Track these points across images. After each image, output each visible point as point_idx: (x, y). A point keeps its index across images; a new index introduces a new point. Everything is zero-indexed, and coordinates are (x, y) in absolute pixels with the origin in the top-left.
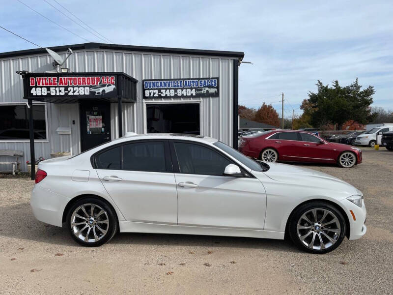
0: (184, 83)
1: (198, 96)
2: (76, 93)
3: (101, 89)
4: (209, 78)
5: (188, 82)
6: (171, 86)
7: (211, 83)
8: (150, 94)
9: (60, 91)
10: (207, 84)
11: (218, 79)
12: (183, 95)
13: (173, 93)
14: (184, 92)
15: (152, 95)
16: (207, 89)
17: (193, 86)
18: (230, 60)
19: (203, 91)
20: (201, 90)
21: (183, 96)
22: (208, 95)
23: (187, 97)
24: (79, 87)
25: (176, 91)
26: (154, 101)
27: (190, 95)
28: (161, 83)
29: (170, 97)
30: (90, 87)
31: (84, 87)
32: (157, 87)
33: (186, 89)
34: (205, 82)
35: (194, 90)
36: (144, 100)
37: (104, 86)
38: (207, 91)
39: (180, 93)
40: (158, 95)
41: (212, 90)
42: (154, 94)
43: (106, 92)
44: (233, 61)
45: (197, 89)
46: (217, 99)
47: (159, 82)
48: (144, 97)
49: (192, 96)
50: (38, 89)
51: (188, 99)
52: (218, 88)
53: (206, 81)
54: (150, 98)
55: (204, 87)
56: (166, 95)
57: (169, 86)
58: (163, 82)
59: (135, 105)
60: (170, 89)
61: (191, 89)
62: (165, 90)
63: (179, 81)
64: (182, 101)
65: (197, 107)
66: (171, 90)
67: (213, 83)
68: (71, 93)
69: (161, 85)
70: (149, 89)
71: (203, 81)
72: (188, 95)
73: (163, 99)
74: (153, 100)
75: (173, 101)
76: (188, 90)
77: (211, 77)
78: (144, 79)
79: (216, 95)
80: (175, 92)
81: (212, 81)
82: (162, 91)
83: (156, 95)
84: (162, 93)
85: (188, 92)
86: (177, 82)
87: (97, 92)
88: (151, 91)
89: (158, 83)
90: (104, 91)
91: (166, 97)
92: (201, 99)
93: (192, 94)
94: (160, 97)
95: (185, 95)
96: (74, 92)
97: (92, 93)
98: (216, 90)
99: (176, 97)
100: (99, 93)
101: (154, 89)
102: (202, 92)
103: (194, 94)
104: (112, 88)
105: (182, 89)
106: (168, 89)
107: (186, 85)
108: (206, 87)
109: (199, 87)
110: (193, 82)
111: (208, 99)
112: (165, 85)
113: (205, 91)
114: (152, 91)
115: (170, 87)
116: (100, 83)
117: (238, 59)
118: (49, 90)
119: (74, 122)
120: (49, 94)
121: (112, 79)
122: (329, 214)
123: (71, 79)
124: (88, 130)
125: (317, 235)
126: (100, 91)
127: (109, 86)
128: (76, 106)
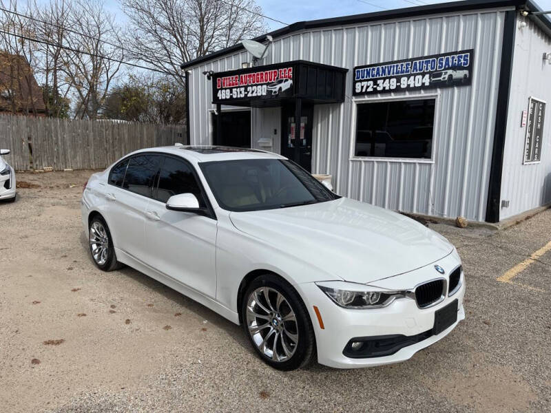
0: (412, 65)
1: (433, 86)
2: (254, 94)
3: (278, 87)
4: (456, 53)
5: (420, 62)
6: (391, 73)
7: (459, 61)
8: (362, 87)
9: (241, 92)
10: (450, 64)
11: (472, 52)
12: (409, 85)
13: (393, 84)
14: (412, 82)
15: (364, 90)
16: (450, 72)
17: (427, 69)
18: (498, 13)
19: (443, 77)
20: (440, 75)
21: (409, 89)
22: (452, 83)
23: (415, 89)
24: (257, 85)
25: (399, 81)
26: (366, 99)
27: (420, 85)
28: (378, 69)
29: (390, 91)
30: (267, 84)
31: (262, 85)
32: (372, 76)
33: (415, 75)
34: (447, 59)
35: (427, 76)
36: (354, 98)
37: (280, 82)
38: (451, 76)
39: (404, 83)
40: (372, 90)
41: (459, 74)
42: (368, 87)
43: (283, 90)
44: (504, 14)
45: (432, 75)
46: (468, 88)
47: (376, 68)
48: (355, 94)
49: (423, 87)
50: (223, 91)
51: (417, 92)
52: (470, 69)
53: (450, 58)
54: (362, 94)
55: (445, 69)
56: (384, 88)
57: (389, 73)
58: (380, 67)
59: (342, 106)
60: (390, 78)
61: (423, 75)
62: (382, 81)
63: (404, 64)
64: (408, 96)
65: (429, 106)
66: (392, 80)
67: (462, 61)
68: (250, 95)
69: (378, 73)
70: (361, 81)
71: (444, 58)
72: (417, 85)
73: (379, 95)
74: (366, 97)
75: (393, 97)
76: (417, 77)
77: (460, 49)
78: (356, 65)
79: (467, 81)
80: (397, 82)
81: (461, 57)
82: (379, 82)
83: (370, 89)
84: (378, 85)
85: (417, 81)
86: (402, 65)
87: (274, 90)
88: (363, 83)
89: (374, 69)
90: (280, 88)
91: (384, 91)
92: (438, 90)
93: (423, 84)
94: (375, 92)
95: (412, 86)
96: (253, 92)
97: (269, 92)
98: (466, 72)
99: (398, 90)
100: (275, 92)
101: (368, 80)
102: (441, 78)
103: (427, 84)
104: (286, 86)
105: (409, 77)
106: (387, 78)
107: (415, 68)
108: (449, 68)
109: (436, 70)
110: (427, 62)
111: (450, 90)
112: (384, 71)
113: (447, 76)
114: (365, 84)
115: (391, 75)
116: (277, 78)
117: (514, 9)
118: (231, 92)
119: (275, 131)
120: (231, 96)
121: (289, 72)
122: (284, 301)
123: (250, 76)
124: (289, 142)
125: (274, 333)
126: (277, 90)
127: (286, 80)
128: (278, 110)
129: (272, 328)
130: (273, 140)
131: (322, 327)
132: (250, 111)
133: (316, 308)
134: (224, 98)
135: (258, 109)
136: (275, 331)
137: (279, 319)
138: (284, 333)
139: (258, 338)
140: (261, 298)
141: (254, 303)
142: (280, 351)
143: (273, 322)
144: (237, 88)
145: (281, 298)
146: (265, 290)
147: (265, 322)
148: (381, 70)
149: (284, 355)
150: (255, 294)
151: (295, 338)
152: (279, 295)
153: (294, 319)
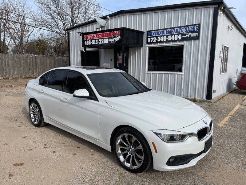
0: (173, 30)
1: (183, 40)
2: (102, 43)
3: (114, 39)
4: (192, 25)
5: (176, 29)
6: (164, 33)
7: (194, 29)
8: (151, 40)
9: (96, 42)
10: (190, 30)
11: (199, 25)
12: (172, 39)
13: (165, 39)
14: (173, 38)
15: (152, 41)
16: (190, 34)
17: (180, 32)
18: (211, 8)
19: (187, 36)
20: (185, 35)
21: (172, 41)
22: (191, 39)
23: (175, 41)
24: (103, 39)
25: (167, 37)
26: (153, 45)
27: (177, 39)
28: (158, 32)
29: (163, 42)
30: (109, 38)
31: (106, 38)
32: (156, 35)
33: (174, 35)
34: (189, 28)
35: (180, 35)
36: (147, 45)
37: (115, 37)
38: (190, 35)
39: (170, 38)
40: (155, 41)
41: (194, 35)
42: (153, 40)
44: (213, 8)
45: (182, 35)
46: (198, 41)
47: (157, 31)
48: (148, 43)
49: (178, 40)
50: (87, 41)
51: (176, 42)
52: (199, 32)
53: (190, 27)
54: (151, 43)
55: (188, 32)
56: (161, 40)
57: (163, 34)
58: (159, 31)
59: (142, 48)
60: (163, 36)
61: (178, 35)
62: (160, 37)
63: (170, 30)
64: (171, 44)
65: (181, 48)
66: (164, 37)
67: (195, 29)
68: (100, 43)
69: (158, 34)
70: (150, 37)
71: (187, 28)
72: (175, 39)
73: (158, 44)
74: (153, 44)
75: (165, 44)
76: (175, 36)
77: (194, 24)
78: (148, 30)
79: (197, 38)
80: (167, 38)
81: (195, 27)
82: (158, 38)
83: (154, 41)
84: (158, 39)
85: (176, 37)
86: (169, 30)
87: (112, 41)
88: (151, 38)
89: (156, 32)
90: (115, 40)
91: (161, 42)
92: (185, 41)
93: (178, 39)
94: (157, 42)
95: (173, 39)
96: (102, 42)
97: (109, 42)
98: (197, 34)
99: (167, 41)
100: (112, 42)
101: (153, 37)
102: (186, 36)
103: (180, 39)
104: (117, 39)
105: (172, 35)
106: (162, 36)
107: (175, 32)
108: (189, 32)
109: (184, 33)
110: (180, 29)
111: (190, 42)
112: (161, 33)
113: (188, 35)
114: (152, 38)
115: (164, 34)
116: (113, 35)
117: (218, 6)
118: (91, 42)
119: (111, 60)
120: (91, 44)
121: (119, 33)
122: (136, 140)
123: (100, 34)
124: (118, 64)
125: (130, 155)
126: (113, 41)
127: (117, 37)
128: (112, 50)
129: (129, 153)
130: (110, 64)
131: (156, 152)
132: (99, 51)
133: (153, 143)
134: (88, 44)
135: (103, 50)
136: (130, 154)
137: (133, 148)
138: (135, 155)
139: (122, 158)
140: (124, 139)
141: (119, 141)
142: (134, 164)
143: (130, 150)
144: (94, 40)
145: (134, 139)
146: (126, 135)
147: (125, 150)
148: (159, 32)
149: (136, 165)
150: (120, 137)
151: (142, 157)
152: (133, 137)
153: (142, 148)
